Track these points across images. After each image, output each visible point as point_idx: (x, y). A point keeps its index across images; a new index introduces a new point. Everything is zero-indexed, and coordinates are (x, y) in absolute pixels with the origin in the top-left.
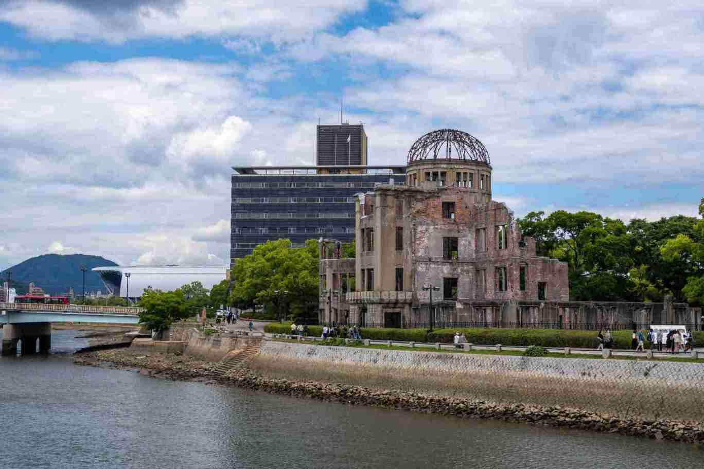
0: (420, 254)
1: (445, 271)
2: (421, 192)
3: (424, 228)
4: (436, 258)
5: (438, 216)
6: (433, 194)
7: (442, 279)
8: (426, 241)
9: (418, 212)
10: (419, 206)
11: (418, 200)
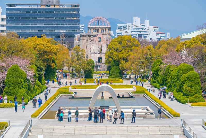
0: (92, 52)
1: (99, 56)
2: (92, 35)
3: (93, 44)
4: (96, 52)
5: (97, 41)
6: (95, 36)
7: (98, 58)
8: (94, 48)
9: (91, 40)
10: (92, 39)
11: (92, 37)
